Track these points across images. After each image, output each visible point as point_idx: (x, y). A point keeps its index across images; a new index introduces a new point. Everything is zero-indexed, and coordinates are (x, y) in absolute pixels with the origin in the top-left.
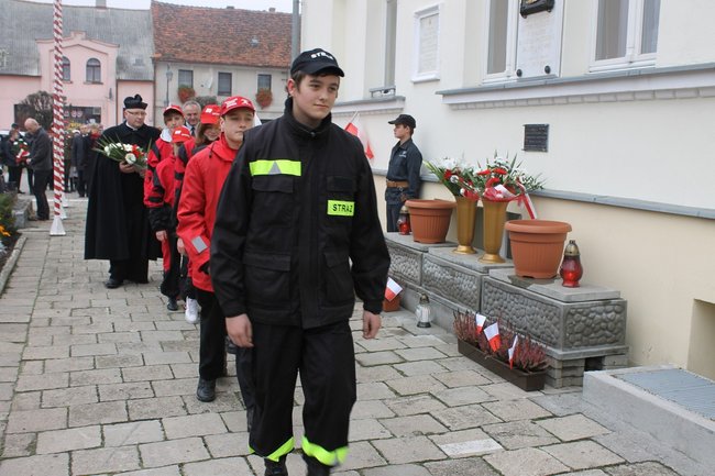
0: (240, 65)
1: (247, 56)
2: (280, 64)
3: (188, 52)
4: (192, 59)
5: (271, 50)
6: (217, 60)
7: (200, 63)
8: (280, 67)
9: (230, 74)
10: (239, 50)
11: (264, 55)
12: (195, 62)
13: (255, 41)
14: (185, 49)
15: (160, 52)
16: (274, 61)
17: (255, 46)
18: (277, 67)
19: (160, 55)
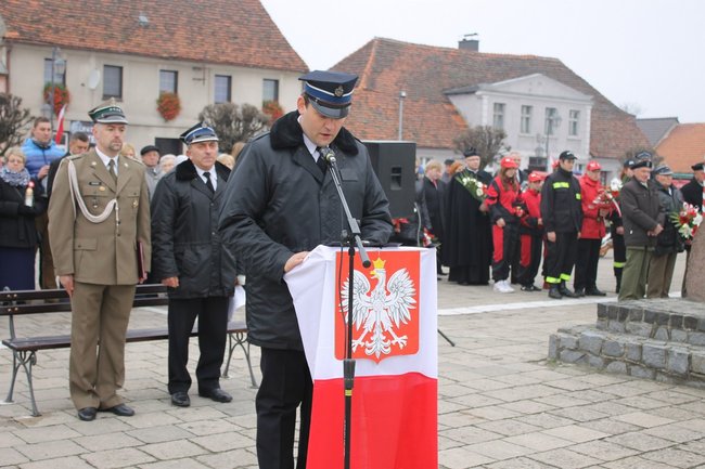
0: (137, 54)
1: (140, 41)
2: (192, 56)
3: (57, 31)
4: (66, 42)
5: (172, 34)
6: (102, 46)
7: (79, 48)
8: (193, 60)
9: (121, 68)
10: (127, 33)
11: (165, 41)
12: (71, 47)
13: (143, 19)
14: (49, 27)
15: (14, 29)
16: (182, 51)
17: (146, 27)
18: (188, 60)
19: (15, 34)
